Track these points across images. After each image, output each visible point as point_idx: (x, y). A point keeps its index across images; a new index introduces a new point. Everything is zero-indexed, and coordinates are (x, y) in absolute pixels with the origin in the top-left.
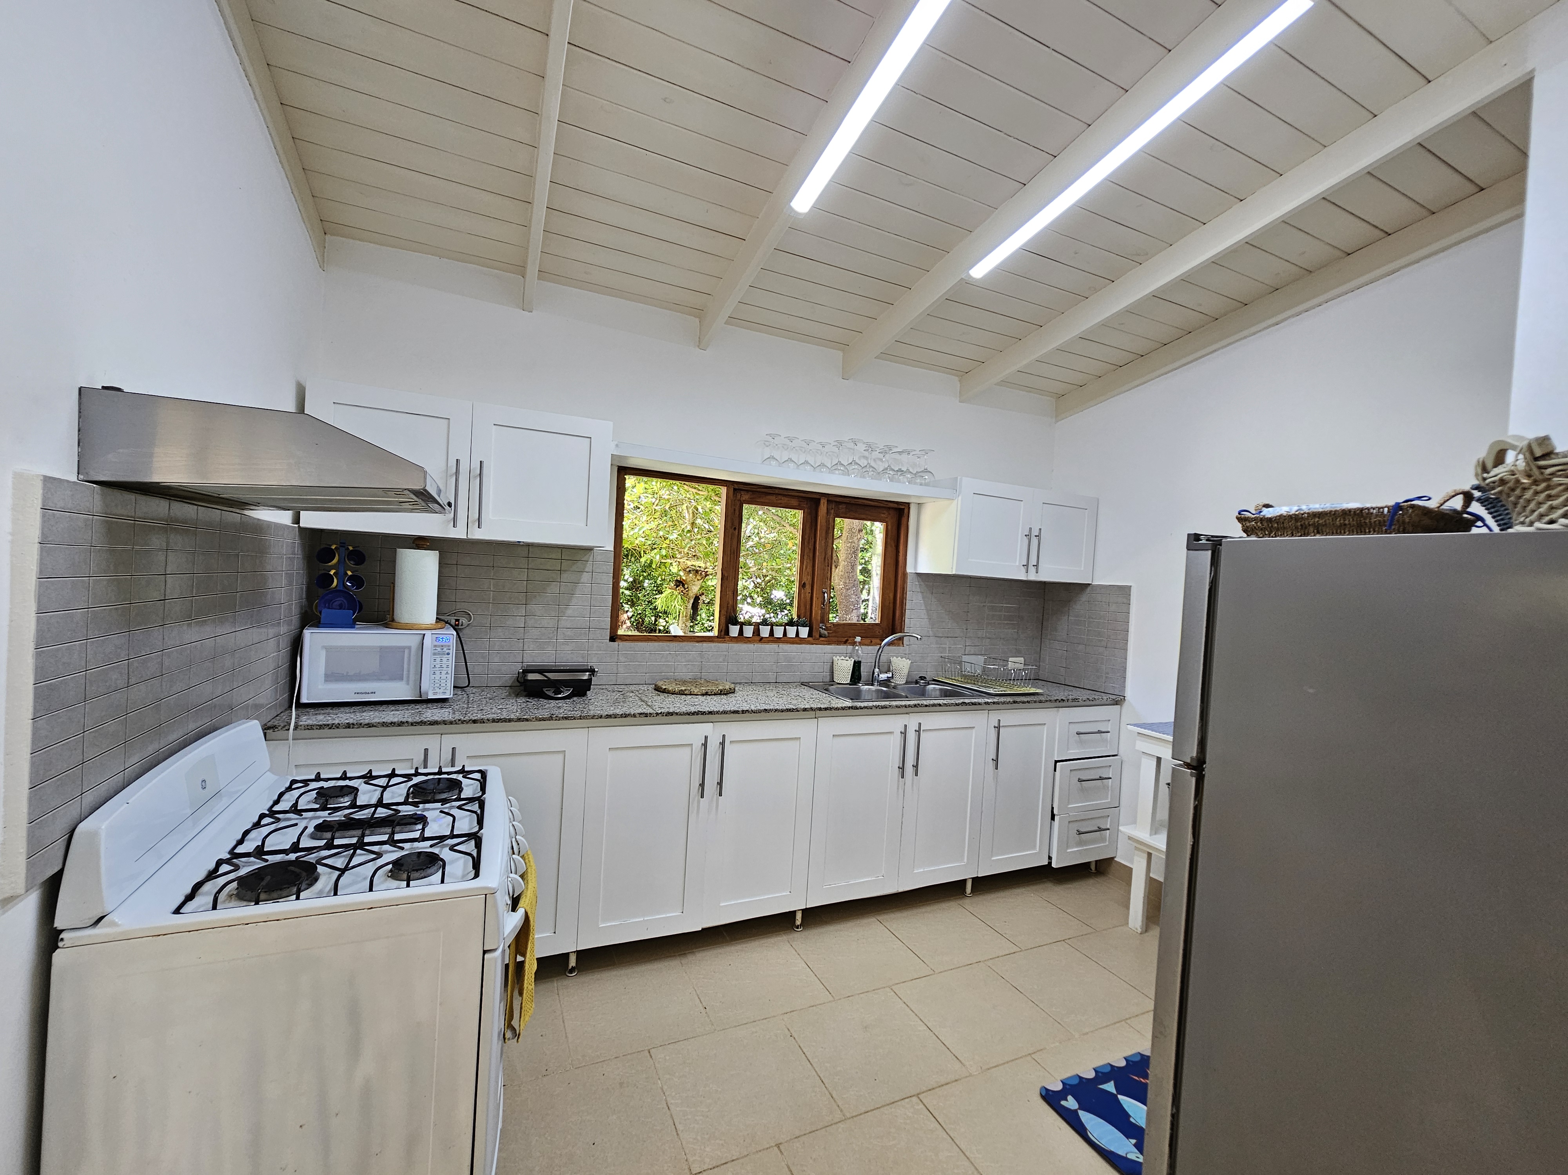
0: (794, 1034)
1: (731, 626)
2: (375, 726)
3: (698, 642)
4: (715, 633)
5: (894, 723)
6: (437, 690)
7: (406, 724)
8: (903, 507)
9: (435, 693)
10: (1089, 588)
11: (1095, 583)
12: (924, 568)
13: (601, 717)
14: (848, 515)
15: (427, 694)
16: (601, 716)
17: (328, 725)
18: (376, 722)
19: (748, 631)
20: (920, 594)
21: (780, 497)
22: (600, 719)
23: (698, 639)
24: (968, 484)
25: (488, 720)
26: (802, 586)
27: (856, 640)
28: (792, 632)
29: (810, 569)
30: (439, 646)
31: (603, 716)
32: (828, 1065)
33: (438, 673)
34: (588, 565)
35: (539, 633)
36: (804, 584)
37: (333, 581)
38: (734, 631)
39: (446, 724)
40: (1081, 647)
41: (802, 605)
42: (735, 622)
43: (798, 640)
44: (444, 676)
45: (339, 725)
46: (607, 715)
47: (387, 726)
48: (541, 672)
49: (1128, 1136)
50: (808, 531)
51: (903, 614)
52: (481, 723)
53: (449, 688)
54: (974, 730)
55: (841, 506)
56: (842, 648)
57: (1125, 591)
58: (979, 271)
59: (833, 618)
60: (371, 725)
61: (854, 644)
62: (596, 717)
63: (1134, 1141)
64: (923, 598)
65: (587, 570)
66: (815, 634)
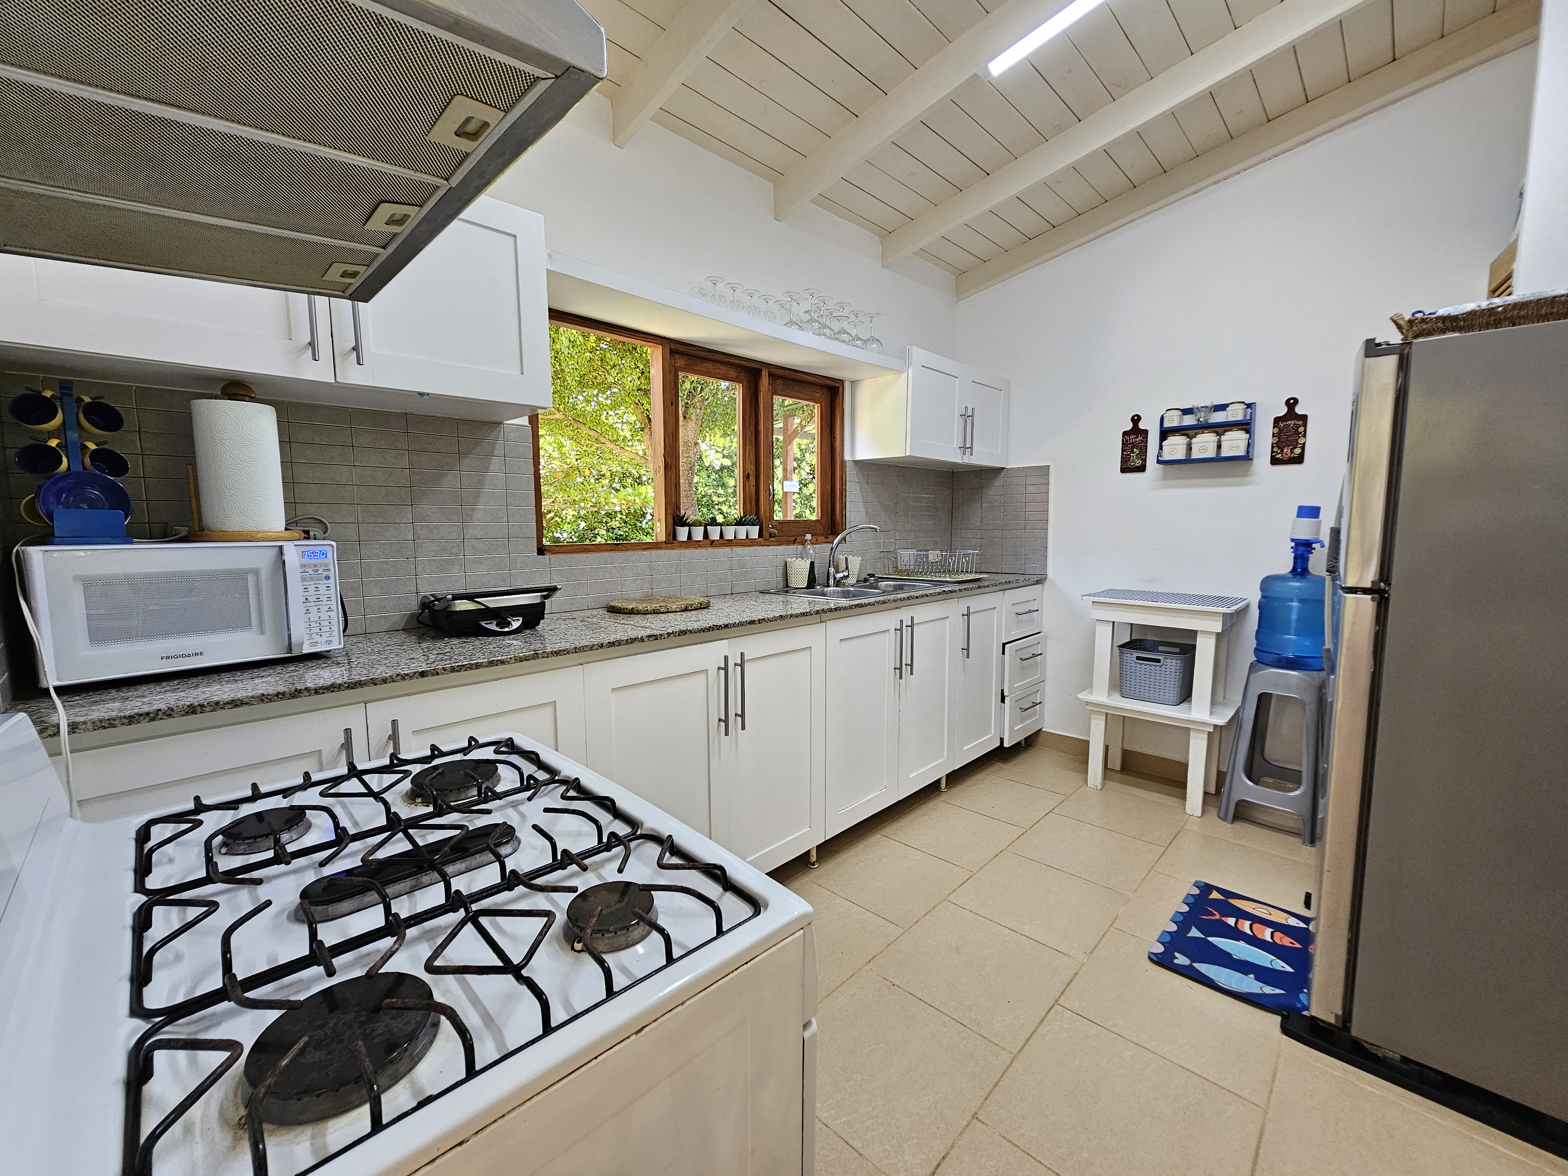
0: (895, 983)
1: (679, 529)
2: (246, 704)
3: (644, 549)
4: (662, 538)
5: (889, 620)
6: (317, 638)
7: (306, 693)
8: (838, 385)
9: (315, 644)
10: (1004, 472)
11: (1012, 464)
12: (863, 454)
13: (602, 646)
14: (784, 393)
15: (301, 645)
16: (602, 644)
17: (148, 714)
18: (247, 697)
19: (698, 534)
20: (857, 485)
21: (717, 365)
22: (600, 650)
23: (645, 546)
24: (918, 354)
25: (444, 669)
26: (746, 477)
27: (806, 538)
28: (742, 531)
29: (753, 457)
30: (310, 566)
31: (605, 644)
32: (953, 1004)
33: (313, 610)
34: (497, 446)
35: (437, 548)
36: (748, 474)
37: (61, 461)
38: (682, 533)
39: (376, 684)
40: (996, 533)
41: (747, 500)
42: (684, 524)
43: (748, 542)
44: (324, 615)
45: (172, 710)
46: (609, 643)
47: (271, 700)
48: (471, 597)
49: (1246, 973)
50: (748, 409)
51: (843, 507)
52: (433, 675)
53: (336, 633)
54: (947, 621)
55: (778, 381)
56: (792, 548)
57: (1044, 471)
58: (998, 66)
59: (778, 516)
60: (239, 703)
61: (803, 543)
62: (596, 647)
63: (1252, 976)
64: (861, 489)
65: (496, 452)
66: (766, 534)
